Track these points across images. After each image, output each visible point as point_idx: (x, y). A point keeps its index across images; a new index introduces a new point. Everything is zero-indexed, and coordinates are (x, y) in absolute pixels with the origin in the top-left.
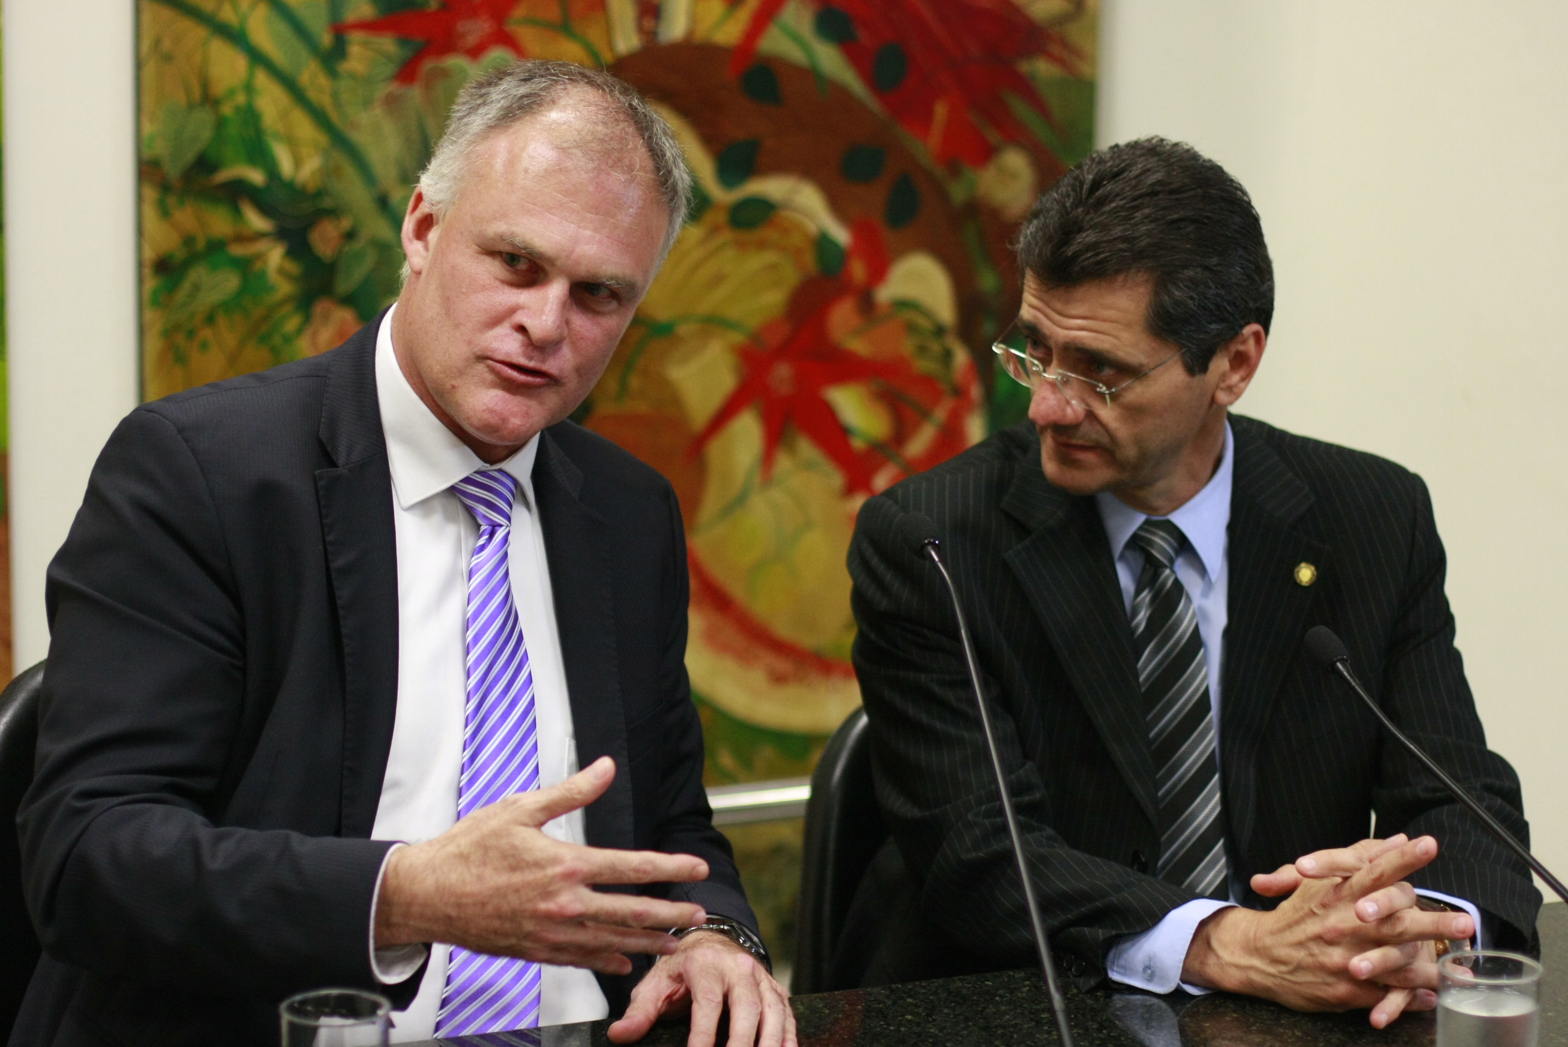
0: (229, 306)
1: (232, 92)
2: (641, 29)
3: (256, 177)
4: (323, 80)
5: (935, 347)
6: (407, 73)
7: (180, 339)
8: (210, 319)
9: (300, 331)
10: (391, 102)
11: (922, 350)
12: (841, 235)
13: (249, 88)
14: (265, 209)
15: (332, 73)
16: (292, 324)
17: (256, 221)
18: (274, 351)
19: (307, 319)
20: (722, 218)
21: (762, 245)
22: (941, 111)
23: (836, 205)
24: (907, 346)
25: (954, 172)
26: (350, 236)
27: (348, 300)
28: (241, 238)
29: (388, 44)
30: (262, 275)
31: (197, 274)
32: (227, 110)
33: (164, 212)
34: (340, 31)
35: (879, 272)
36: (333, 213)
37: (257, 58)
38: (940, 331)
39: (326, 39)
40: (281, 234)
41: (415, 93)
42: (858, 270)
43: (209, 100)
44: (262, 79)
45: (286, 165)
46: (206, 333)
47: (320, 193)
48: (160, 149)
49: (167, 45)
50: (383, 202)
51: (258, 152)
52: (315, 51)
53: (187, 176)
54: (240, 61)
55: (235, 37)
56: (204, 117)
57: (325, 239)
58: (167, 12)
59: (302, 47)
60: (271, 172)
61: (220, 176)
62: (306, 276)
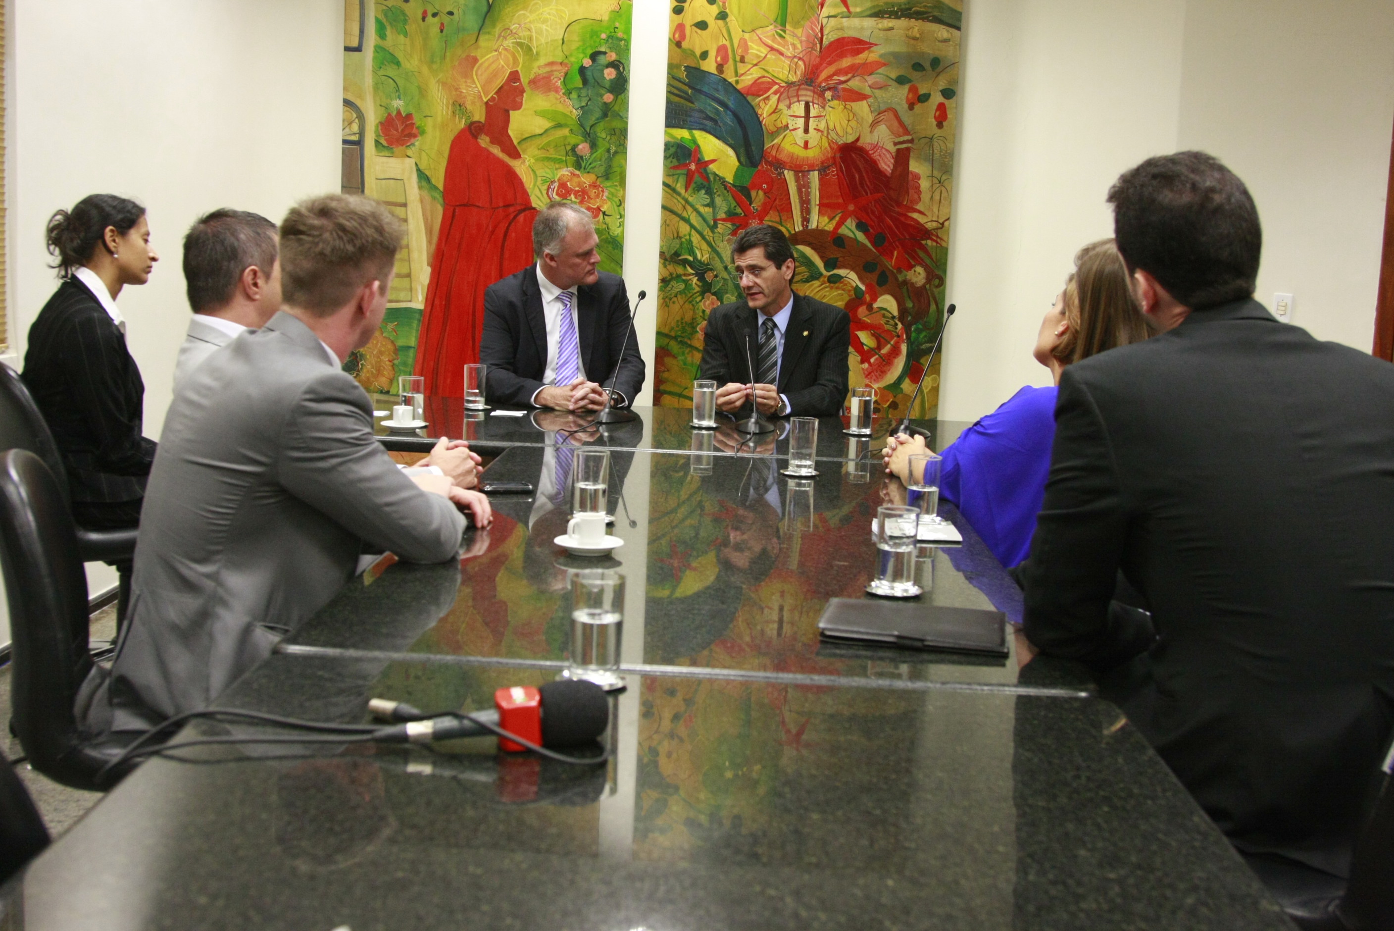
0: (681, 292)
1: (685, 236)
2: (803, 225)
3: (691, 259)
4: (710, 234)
5: (892, 322)
7: (667, 300)
8: (676, 296)
9: (701, 301)
10: (729, 240)
11: (887, 323)
12: (863, 288)
13: (690, 235)
14: (692, 268)
15: (713, 232)
16: (699, 298)
17: (690, 271)
18: (693, 305)
19: (703, 298)
20: (826, 279)
21: (838, 288)
22: (896, 253)
23: (861, 279)
24: (883, 321)
25: (900, 272)
26: (716, 276)
27: (714, 294)
28: (685, 275)
29: (729, 225)
30: (691, 285)
31: (673, 283)
32: (683, 240)
33: (665, 266)
34: (715, 221)
35: (874, 299)
36: (711, 270)
37: (692, 226)
38: (894, 317)
39: (712, 223)
40: (696, 274)
42: (868, 298)
43: (679, 237)
44: (693, 231)
45: (699, 256)
46: (675, 299)
47: (708, 264)
48: (664, 249)
49: (668, 222)
50: (726, 268)
51: (691, 252)
52: (708, 226)
53: (671, 257)
54: (688, 228)
55: (687, 221)
56: (678, 241)
57: (709, 277)
58: (668, 213)
59: (705, 224)
60: (695, 257)
61: (680, 258)
62: (703, 286)
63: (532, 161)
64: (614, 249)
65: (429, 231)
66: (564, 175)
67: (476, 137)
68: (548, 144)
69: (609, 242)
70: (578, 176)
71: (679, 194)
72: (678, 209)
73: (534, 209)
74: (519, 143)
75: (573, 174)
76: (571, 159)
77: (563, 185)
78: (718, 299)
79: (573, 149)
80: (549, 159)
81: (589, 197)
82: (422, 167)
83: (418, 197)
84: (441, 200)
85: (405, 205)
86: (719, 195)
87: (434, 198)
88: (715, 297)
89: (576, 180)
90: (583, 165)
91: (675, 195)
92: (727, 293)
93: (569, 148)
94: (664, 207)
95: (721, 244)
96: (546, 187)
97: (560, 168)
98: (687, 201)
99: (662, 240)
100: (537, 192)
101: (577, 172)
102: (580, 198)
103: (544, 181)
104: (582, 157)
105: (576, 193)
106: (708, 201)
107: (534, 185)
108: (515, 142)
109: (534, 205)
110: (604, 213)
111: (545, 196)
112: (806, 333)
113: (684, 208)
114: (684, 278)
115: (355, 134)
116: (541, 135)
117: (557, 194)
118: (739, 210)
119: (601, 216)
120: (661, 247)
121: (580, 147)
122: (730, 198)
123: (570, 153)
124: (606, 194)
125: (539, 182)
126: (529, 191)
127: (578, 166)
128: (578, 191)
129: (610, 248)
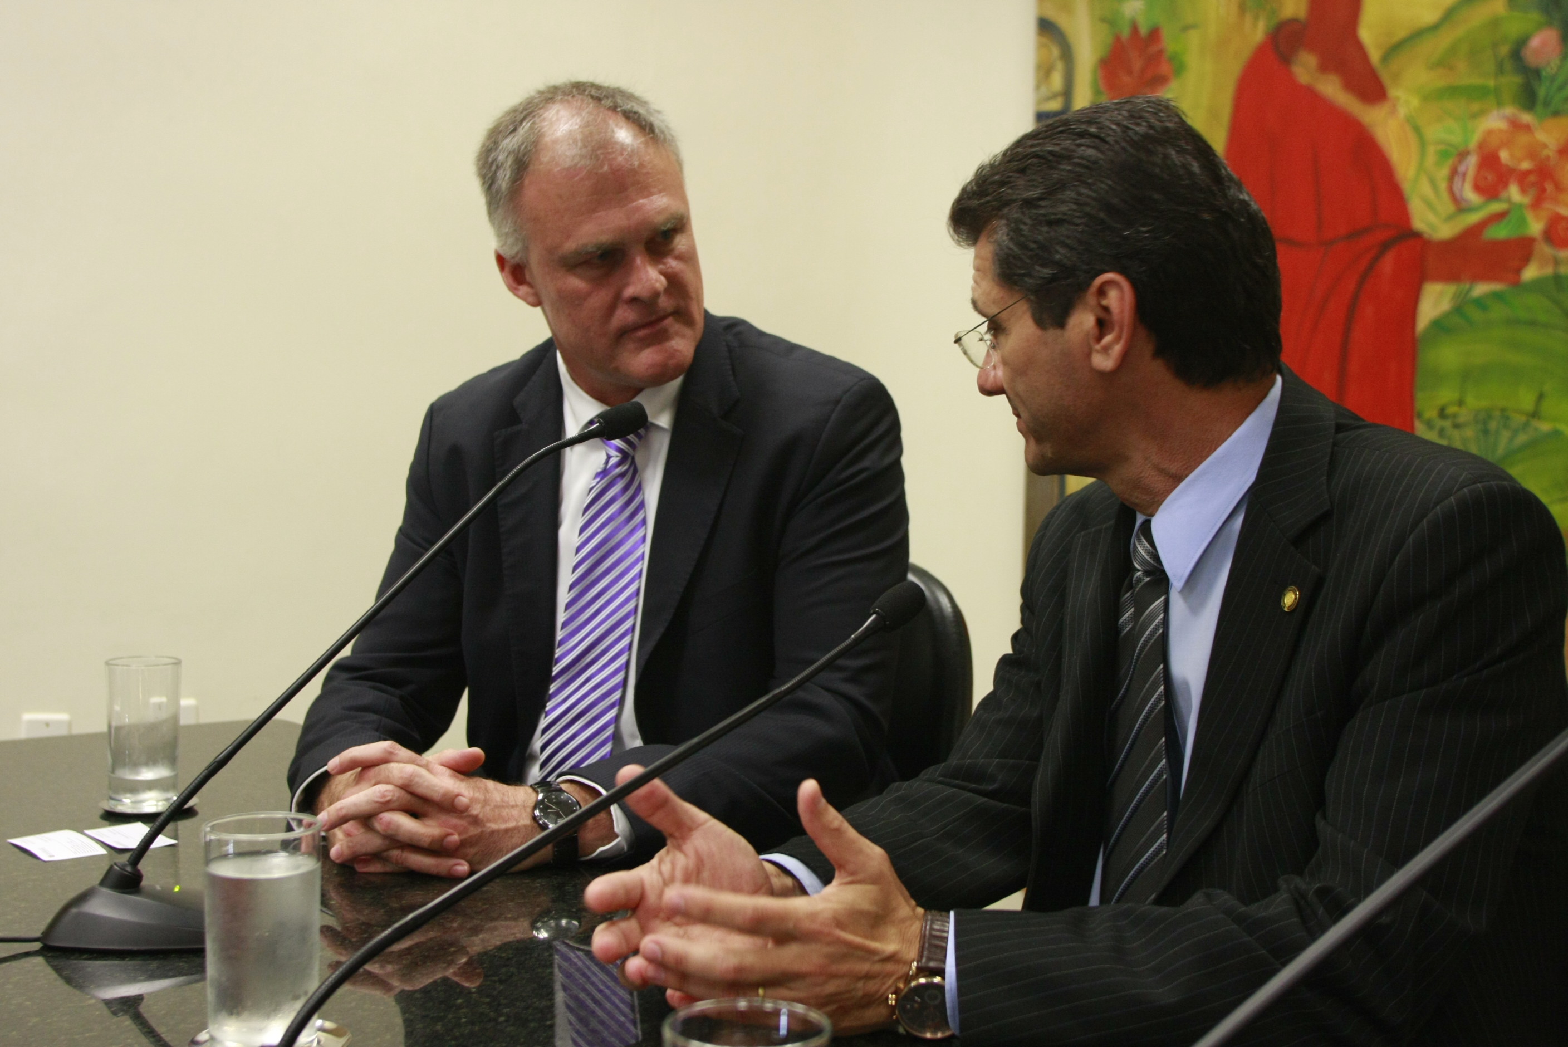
63: (1415, 102)
66: (1490, 132)
67: (1286, 60)
68: (1453, 50)
70: (1527, 128)
73: (1418, 235)
74: (1386, 58)
75: (1516, 126)
76: (1513, 80)
77: (1489, 160)
79: (1517, 54)
80: (1452, 91)
81: (1557, 186)
89: (1523, 139)
90: (1542, 92)
93: (1504, 50)
96: (1444, 172)
97: (1482, 113)
100: (1426, 188)
101: (1526, 118)
102: (1533, 192)
103: (1443, 155)
104: (1537, 73)
105: (1522, 177)
107: (1421, 167)
108: (1375, 56)
109: (1418, 224)
111: (1445, 195)
112: (1291, 598)
115: (1054, 96)
116: (1435, 28)
117: (1477, 188)
121: (1535, 42)
123: (1508, 65)
125: (1431, 158)
126: (1407, 187)
127: (1528, 98)
128: (1527, 173)
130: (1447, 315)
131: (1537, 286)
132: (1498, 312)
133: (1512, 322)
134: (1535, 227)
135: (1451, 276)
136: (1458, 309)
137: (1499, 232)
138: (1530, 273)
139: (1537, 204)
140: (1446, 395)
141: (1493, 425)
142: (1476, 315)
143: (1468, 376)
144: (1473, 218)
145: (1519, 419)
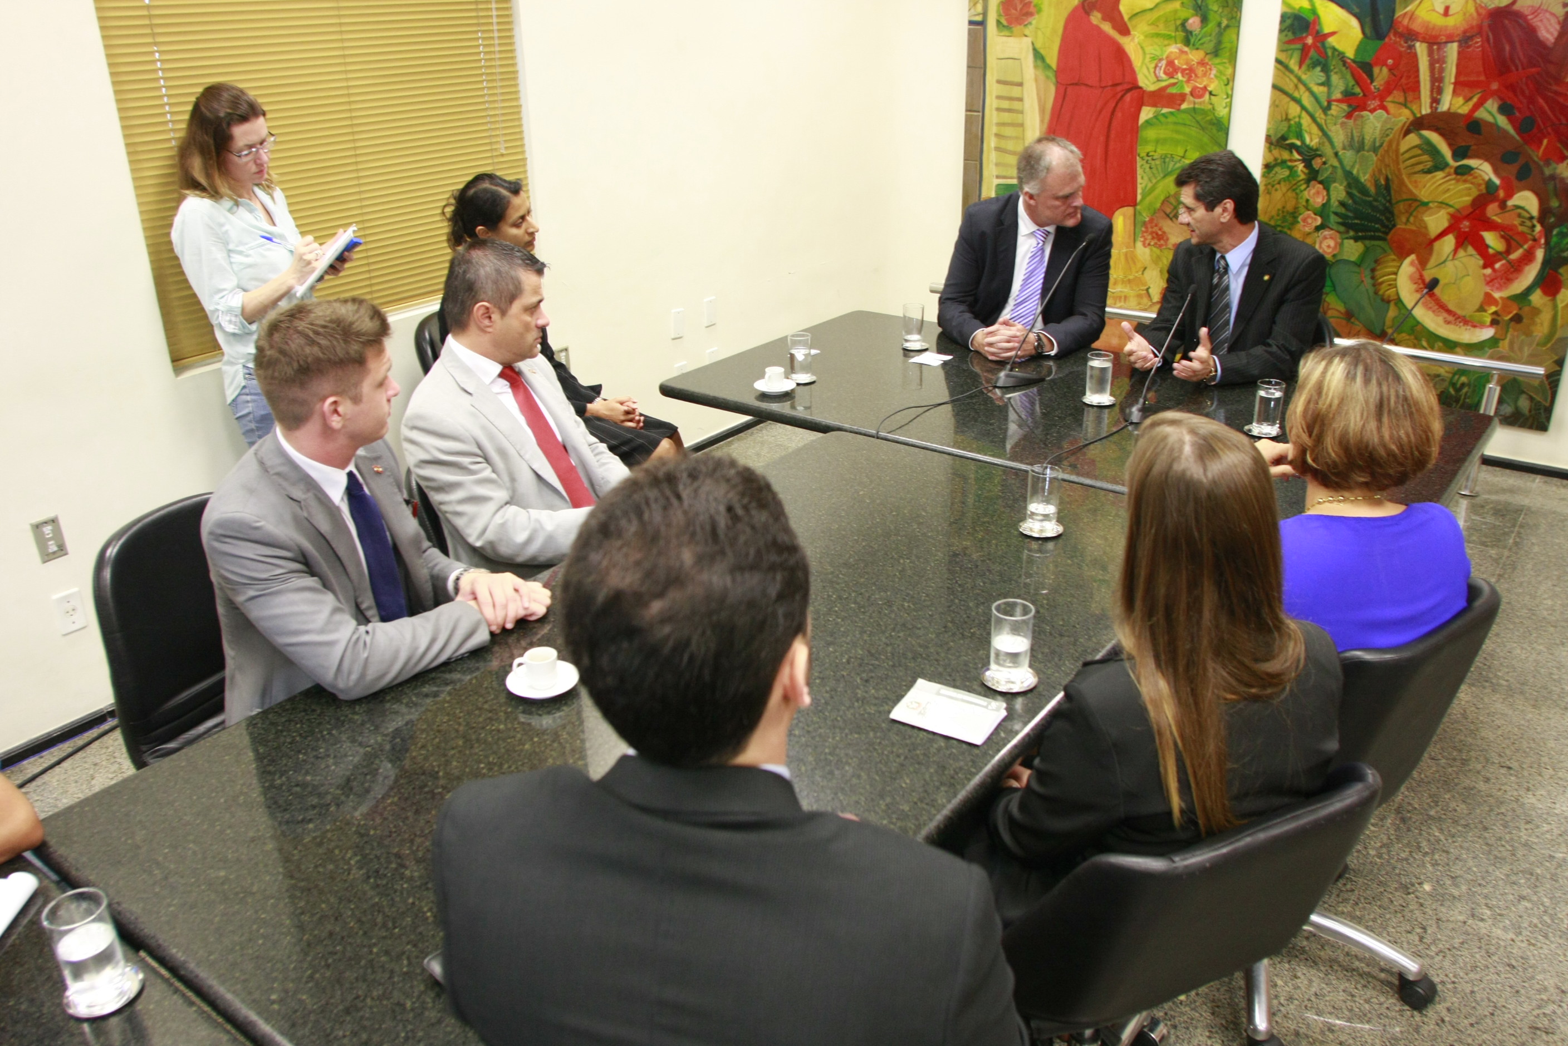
0: (1284, 179)
1: (1294, 118)
2: (1431, 107)
3: (1298, 143)
4: (1323, 116)
5: (1528, 223)
6: (1349, 116)
7: (1269, 187)
8: (1279, 183)
9: (1305, 190)
10: (1343, 124)
11: (1522, 224)
12: (1497, 181)
13: (1300, 117)
14: (1299, 153)
15: (1326, 114)
16: (1303, 187)
17: (1296, 156)
18: (1297, 194)
19: (1308, 187)
20: (1452, 171)
21: (1465, 181)
22: (1545, 142)
23: (1496, 171)
24: (1517, 222)
25: (1547, 164)
26: (1324, 163)
27: (1320, 182)
28: (1291, 161)
29: (1344, 106)
30: (1296, 172)
31: (1277, 169)
32: (1292, 122)
33: (1270, 151)
34: (1329, 102)
35: (1510, 195)
36: (1320, 156)
37: (1303, 108)
38: (1531, 218)
39: (1325, 104)
40: (1303, 161)
41: (1351, 122)
42: (1501, 194)
43: (1287, 119)
44: (1304, 114)
45: (1308, 141)
46: (1277, 186)
47: (1317, 150)
48: (1271, 132)
49: (1277, 102)
50: (1336, 154)
51: (1300, 136)
52: (1321, 107)
53: (1278, 141)
54: (1298, 109)
55: (1297, 101)
56: (1285, 124)
57: (1317, 163)
58: (1278, 93)
59: (1317, 105)
60: (1303, 142)
61: (1288, 142)
62: (1309, 173)
63: (1142, 37)
64: (1218, 131)
65: (1042, 110)
66: (1171, 53)
67: (1088, 13)
68: (1158, 19)
69: (1214, 124)
70: (1186, 53)
71: (1291, 71)
72: (1289, 88)
73: (1140, 88)
74: (1130, 19)
75: (1182, 52)
76: (1181, 34)
77: (1170, 63)
78: (1324, 188)
79: (1183, 25)
80: (1158, 35)
81: (1196, 76)
82: (1038, 46)
83: (1033, 76)
84: (1054, 80)
85: (1020, 84)
86: (1336, 73)
87: (1047, 77)
88: (1321, 186)
89: (1184, 57)
90: (1192, 40)
91: (1287, 73)
92: (1334, 182)
93: (1179, 22)
94: (1275, 87)
95: (1333, 128)
96: (1153, 65)
97: (1169, 45)
98: (1299, 80)
99: (1269, 122)
100: (1145, 70)
101: (1186, 49)
102: (1187, 77)
103: (1153, 59)
104: (1191, 33)
105: (1183, 71)
106: (1323, 79)
107: (1143, 63)
108: (1126, 18)
109: (1141, 84)
110: (1211, 93)
111: (1152, 74)
112: (1266, 278)
113: (1296, 87)
114: (1289, 164)
115: (979, 14)
116: (1151, 9)
117: (1165, 73)
118: (1357, 90)
119: (1207, 96)
120: (1268, 130)
121: (1191, 21)
122: (1349, 77)
123: (1180, 29)
124: (1214, 72)
125: (1147, 60)
126: (1137, 69)
127: (1187, 42)
128: (1185, 69)
129: (1214, 131)
130: (1151, 119)
131: (1186, 111)
132: (1171, 119)
133: (1175, 123)
134: (1187, 90)
135: (1154, 105)
136: (1156, 117)
137: (1173, 90)
138: (1184, 106)
139: (1188, 81)
140: (1149, 148)
141: (1167, 160)
142: (1162, 119)
143: (1157, 141)
144: (1163, 84)
145: (1177, 158)
